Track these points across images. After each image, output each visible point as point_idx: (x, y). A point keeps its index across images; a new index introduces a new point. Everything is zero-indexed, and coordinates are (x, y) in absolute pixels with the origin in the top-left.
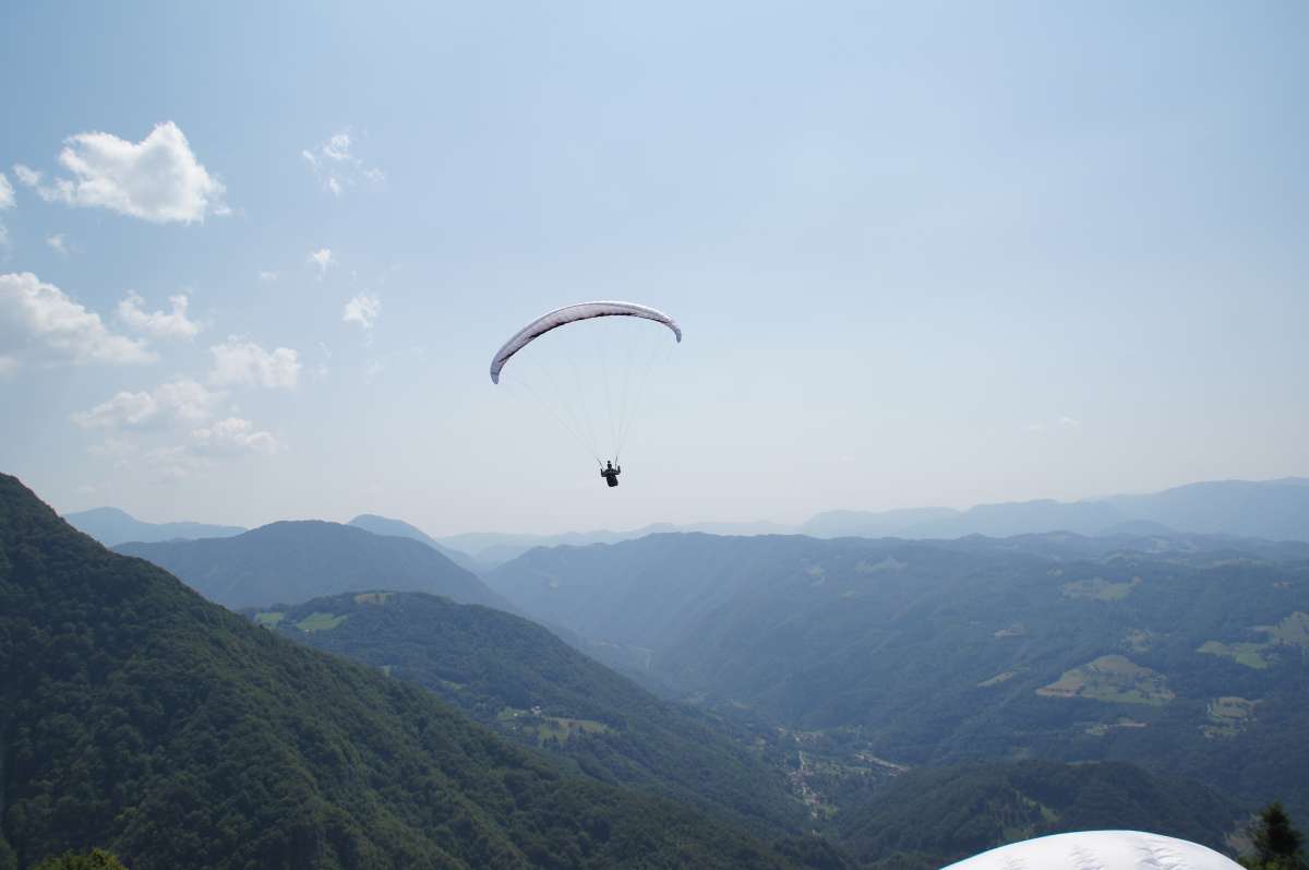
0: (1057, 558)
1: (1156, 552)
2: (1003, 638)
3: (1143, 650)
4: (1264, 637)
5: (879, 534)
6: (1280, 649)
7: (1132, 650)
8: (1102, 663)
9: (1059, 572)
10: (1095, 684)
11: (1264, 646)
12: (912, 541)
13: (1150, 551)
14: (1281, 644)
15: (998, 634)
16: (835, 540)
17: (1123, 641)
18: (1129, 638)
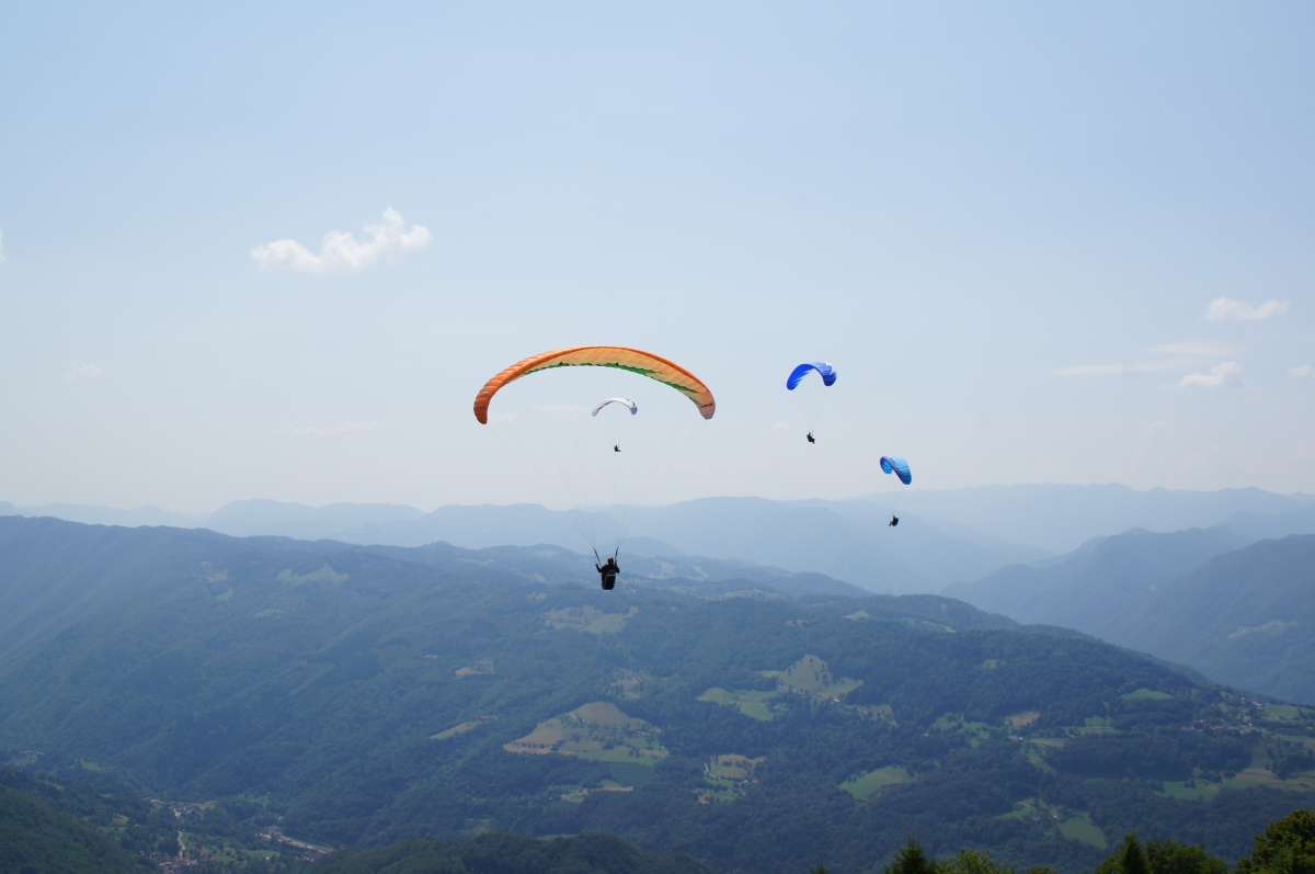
0: (541, 579)
1: (661, 577)
2: (466, 678)
3: (635, 696)
4: (772, 684)
5: (314, 535)
6: (788, 699)
7: (623, 696)
8: (585, 712)
9: (542, 596)
10: (577, 738)
11: (772, 694)
12: (358, 547)
13: (652, 576)
14: (790, 692)
15: (461, 672)
16: (250, 539)
17: (613, 685)
18: (619, 682)
